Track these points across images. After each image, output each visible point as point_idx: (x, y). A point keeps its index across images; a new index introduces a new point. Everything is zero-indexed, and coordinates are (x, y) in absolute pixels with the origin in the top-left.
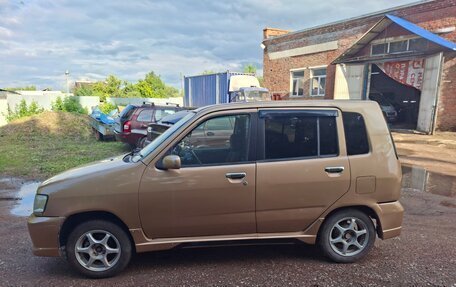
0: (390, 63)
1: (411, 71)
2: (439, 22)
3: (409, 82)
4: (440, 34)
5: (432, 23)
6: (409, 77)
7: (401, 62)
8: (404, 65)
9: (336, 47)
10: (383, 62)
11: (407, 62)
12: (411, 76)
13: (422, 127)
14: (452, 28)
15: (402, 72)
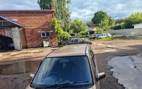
1: (6, 32)
2: (11, 18)
3: (6, 35)
4: (13, 21)
5: (9, 17)
8: (3, 30)
11: (4, 29)
12: (7, 33)
13: (17, 49)
14: (16, 20)
15: (3, 32)
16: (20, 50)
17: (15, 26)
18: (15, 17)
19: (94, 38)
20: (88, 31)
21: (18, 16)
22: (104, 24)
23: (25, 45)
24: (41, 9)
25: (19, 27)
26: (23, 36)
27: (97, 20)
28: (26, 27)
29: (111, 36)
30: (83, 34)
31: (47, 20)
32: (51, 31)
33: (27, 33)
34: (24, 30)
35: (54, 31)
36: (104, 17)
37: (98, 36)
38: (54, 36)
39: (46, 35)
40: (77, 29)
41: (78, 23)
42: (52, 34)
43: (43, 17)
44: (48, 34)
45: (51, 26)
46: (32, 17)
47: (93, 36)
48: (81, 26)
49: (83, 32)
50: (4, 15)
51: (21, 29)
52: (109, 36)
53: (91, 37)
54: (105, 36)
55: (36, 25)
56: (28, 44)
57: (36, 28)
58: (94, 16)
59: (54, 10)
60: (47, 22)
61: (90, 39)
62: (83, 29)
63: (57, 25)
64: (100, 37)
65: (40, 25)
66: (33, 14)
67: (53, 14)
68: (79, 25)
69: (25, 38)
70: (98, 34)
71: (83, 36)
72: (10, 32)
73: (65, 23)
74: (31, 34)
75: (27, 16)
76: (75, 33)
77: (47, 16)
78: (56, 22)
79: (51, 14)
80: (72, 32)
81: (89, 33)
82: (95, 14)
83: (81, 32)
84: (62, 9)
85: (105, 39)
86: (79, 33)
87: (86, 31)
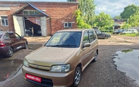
0: (30, 17)
1: (36, 20)
2: (42, 8)
4: (43, 11)
5: (40, 8)
6: (36, 22)
7: (33, 17)
8: (34, 18)
9: (10, 10)
10: (28, 17)
11: (35, 17)
12: (37, 22)
13: (43, 35)
14: (45, 10)
15: (34, 20)
16: (45, 37)
17: (44, 15)
18: (45, 8)
19: (118, 33)
20: (113, 26)
21: (47, 7)
22: (134, 20)
23: (50, 33)
24: (68, 1)
25: (47, 17)
26: (49, 25)
27: (126, 15)
28: (53, 17)
29: (137, 32)
30: (107, 29)
31: (70, 12)
32: (73, 22)
33: (52, 22)
34: (50, 19)
35: (76, 22)
36: (135, 11)
37: (123, 31)
38: (75, 27)
39: (68, 26)
40: (102, 23)
41: (104, 17)
42: (74, 24)
43: (68, 9)
44: (70, 25)
45: (73, 17)
46: (58, 9)
47: (117, 31)
48: (106, 20)
49: (108, 26)
50: (36, 5)
51: (48, 18)
52: (135, 32)
53: (115, 31)
54: (130, 32)
55: (61, 16)
56: (52, 32)
57: (60, 19)
58: (124, 10)
59: (79, 2)
60: (71, 13)
61: (114, 33)
62: (108, 23)
63: (79, 16)
64: (124, 32)
65: (64, 16)
66: (59, 6)
67: (77, 6)
68: (105, 18)
69: (51, 27)
70: (123, 29)
71: (107, 30)
72: (39, 20)
73: (88, 16)
74: (56, 24)
75: (54, 7)
76: (99, 27)
77: (71, 7)
78: (79, 13)
79: (75, 6)
80: (95, 25)
81: (114, 28)
82: (125, 8)
83: (105, 26)
84: (87, 2)
85: (129, 35)
86: (103, 27)
87: (112, 25)
